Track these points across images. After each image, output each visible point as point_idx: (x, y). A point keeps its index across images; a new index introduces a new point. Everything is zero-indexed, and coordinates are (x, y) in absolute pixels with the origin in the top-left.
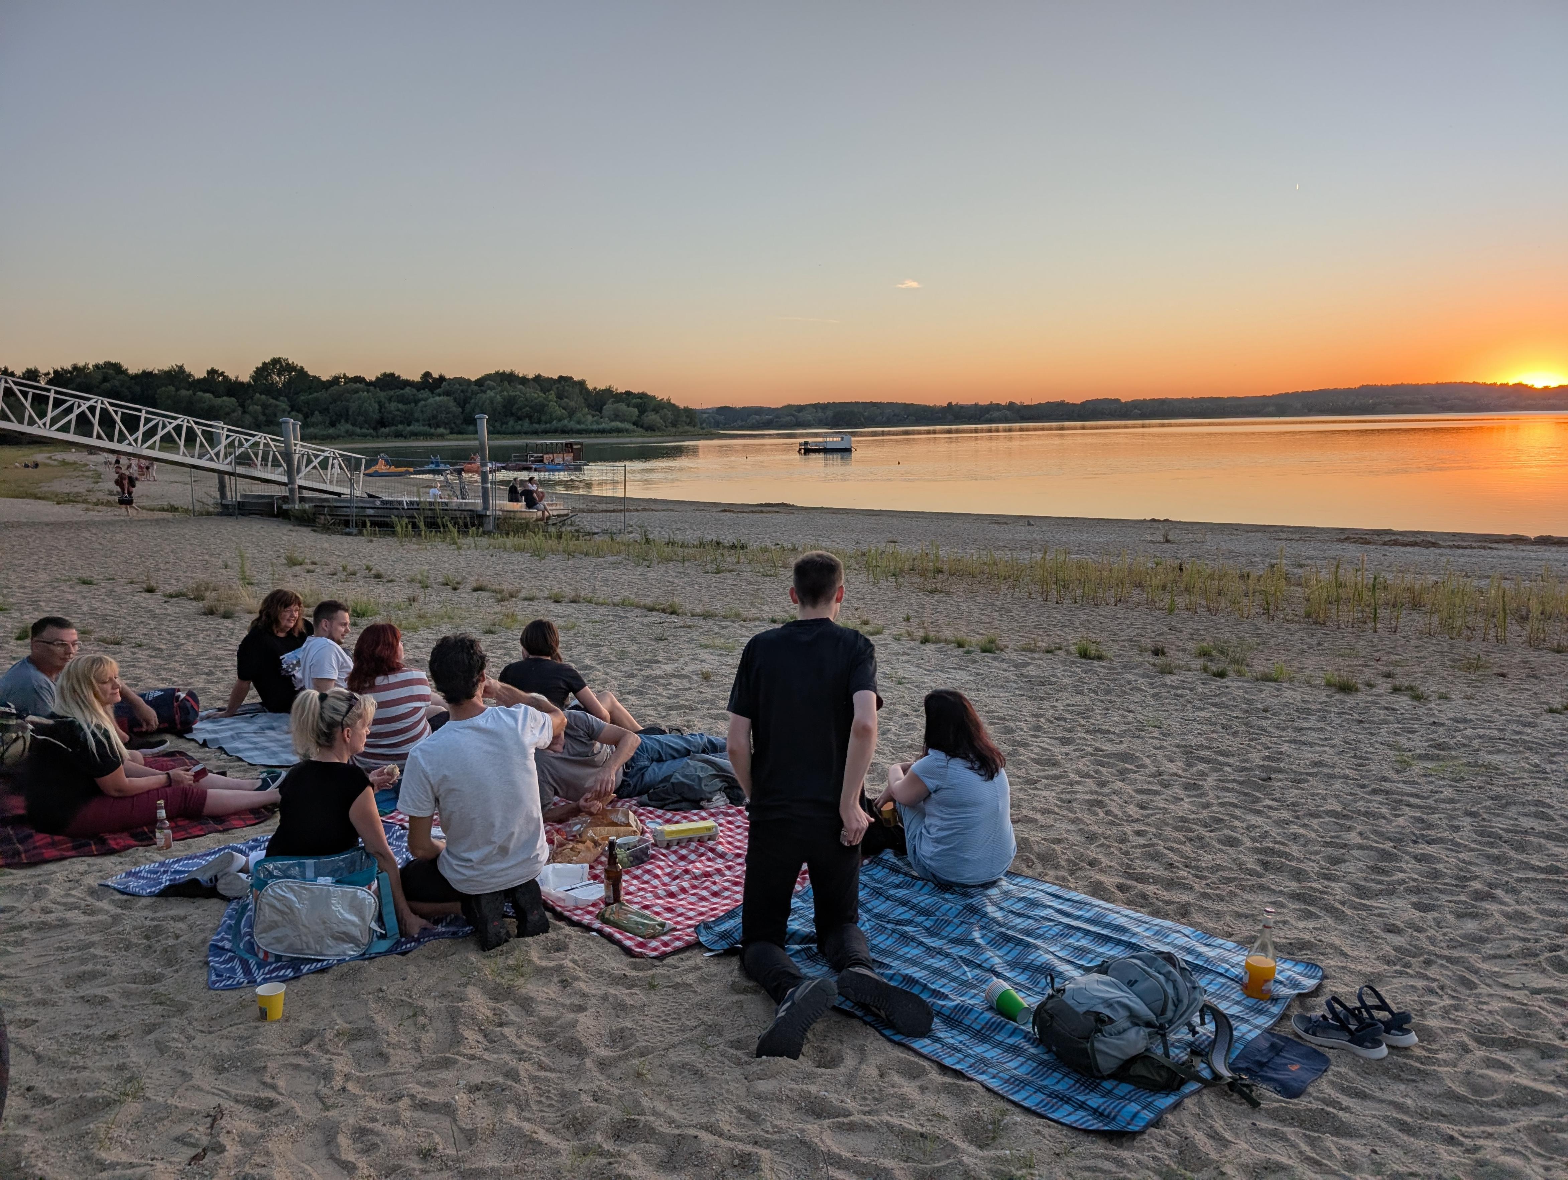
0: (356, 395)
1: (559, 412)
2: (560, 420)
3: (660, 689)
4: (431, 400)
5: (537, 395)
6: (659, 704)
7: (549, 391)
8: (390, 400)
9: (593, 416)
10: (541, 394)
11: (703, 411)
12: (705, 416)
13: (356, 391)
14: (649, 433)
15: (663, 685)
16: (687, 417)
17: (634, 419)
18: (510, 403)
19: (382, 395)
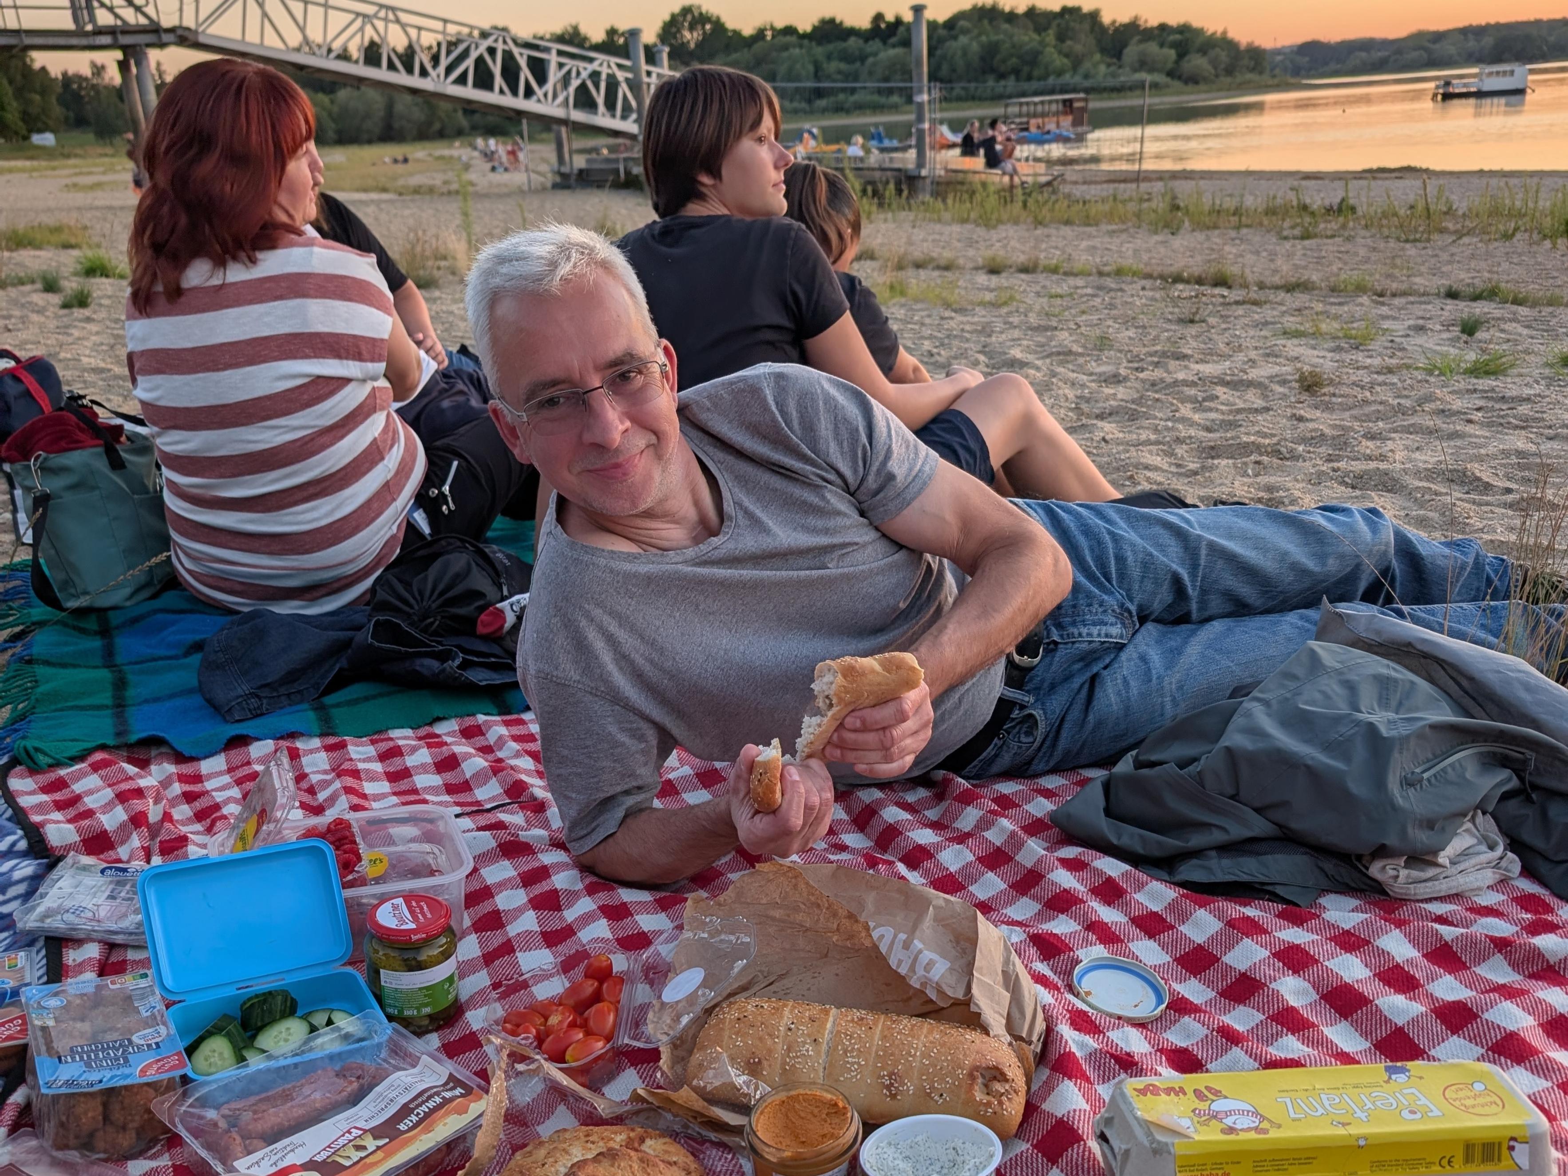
0: (785, 54)
1: (1059, 61)
2: (1060, 73)
3: (1186, 410)
4: (883, 55)
5: (1027, 38)
6: (1179, 440)
7: (1046, 29)
8: (829, 57)
9: (1109, 65)
10: (1036, 37)
11: (1277, 52)
12: (1279, 58)
13: (786, 47)
14: (1190, 87)
15: (1193, 400)
16: (1251, 58)
17: (1170, 65)
18: (991, 51)
19: (819, 51)
